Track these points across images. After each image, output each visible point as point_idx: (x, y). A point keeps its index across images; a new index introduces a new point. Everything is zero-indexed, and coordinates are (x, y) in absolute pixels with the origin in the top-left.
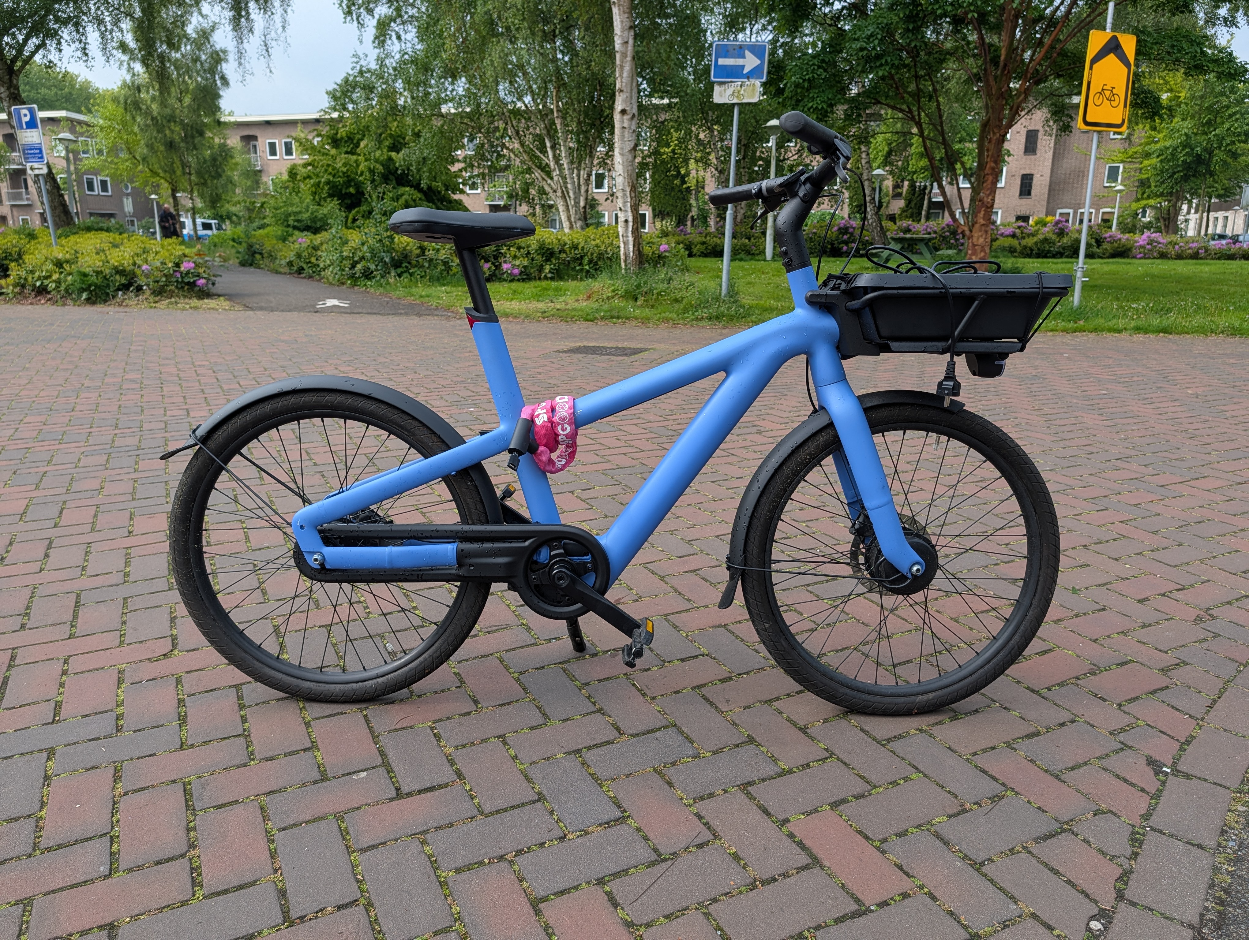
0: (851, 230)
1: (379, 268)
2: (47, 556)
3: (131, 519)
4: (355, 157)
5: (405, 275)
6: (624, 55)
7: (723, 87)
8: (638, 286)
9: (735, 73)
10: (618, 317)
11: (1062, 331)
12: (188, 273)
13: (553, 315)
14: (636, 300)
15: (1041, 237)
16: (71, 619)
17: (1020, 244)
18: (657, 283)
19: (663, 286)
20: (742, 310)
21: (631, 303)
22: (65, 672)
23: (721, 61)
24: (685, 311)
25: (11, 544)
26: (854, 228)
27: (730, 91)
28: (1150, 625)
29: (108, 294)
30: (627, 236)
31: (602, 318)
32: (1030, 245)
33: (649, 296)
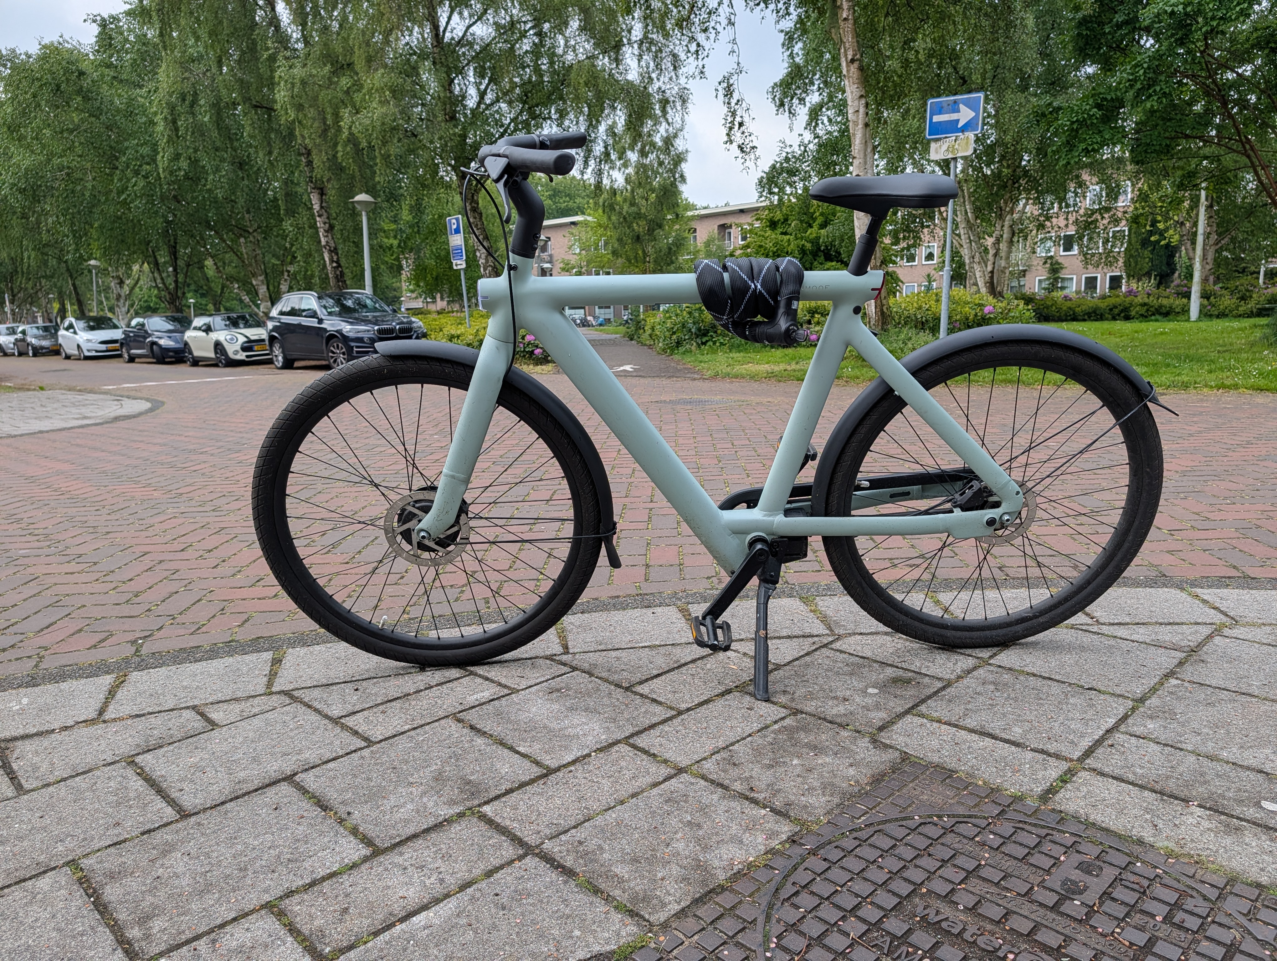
1: (687, 337)
5: (709, 343)
7: (939, 144)
9: (952, 127)
23: (936, 119)
27: (945, 147)
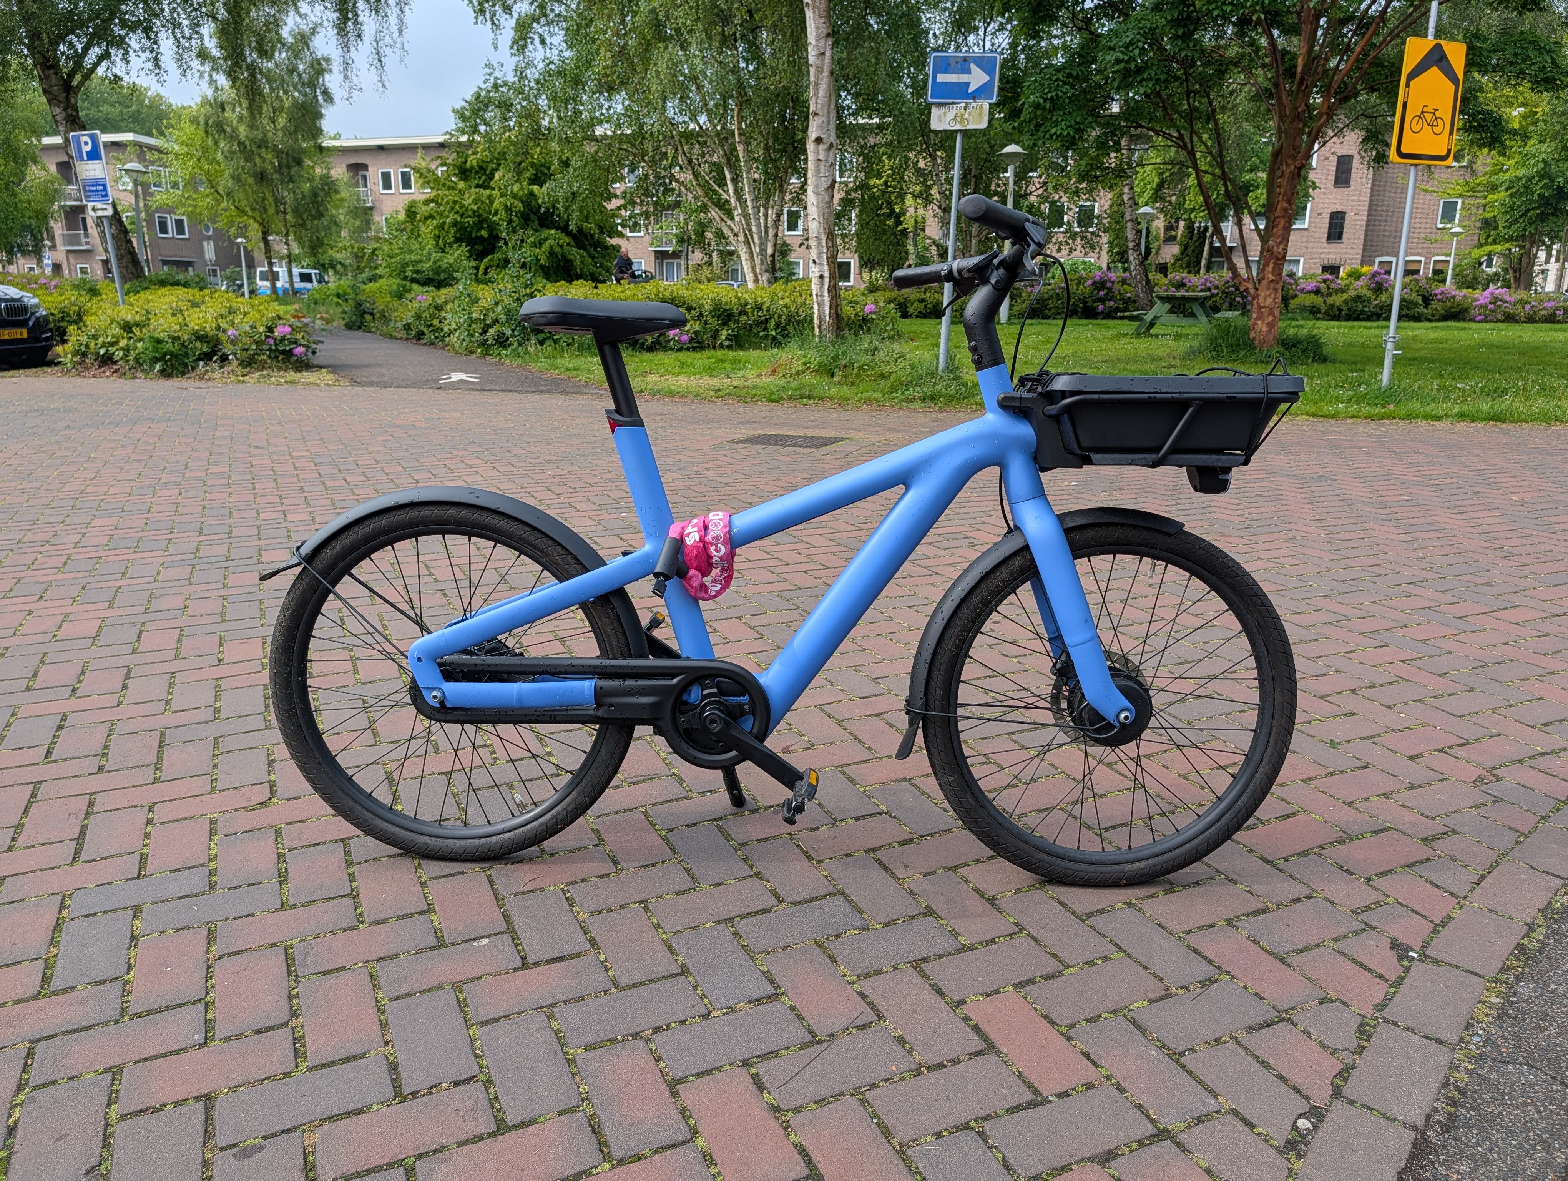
0: (1109, 284)
1: (516, 333)
2: (125, 687)
3: (221, 645)
4: (488, 192)
5: (548, 342)
6: (820, 69)
7: (943, 110)
8: (835, 358)
9: (958, 91)
10: (809, 397)
11: (1366, 418)
12: (283, 339)
13: (729, 394)
14: (832, 375)
15: (1352, 293)
16: (155, 761)
17: (1325, 302)
18: (858, 354)
19: (865, 358)
20: (963, 389)
21: (826, 379)
22: (149, 822)
23: (940, 78)
24: (893, 389)
25: (83, 672)
26: (1113, 282)
27: (951, 115)
28: (1419, 786)
29: (186, 365)
30: (822, 296)
31: (790, 398)
32: (1338, 304)
33: (847, 372)
